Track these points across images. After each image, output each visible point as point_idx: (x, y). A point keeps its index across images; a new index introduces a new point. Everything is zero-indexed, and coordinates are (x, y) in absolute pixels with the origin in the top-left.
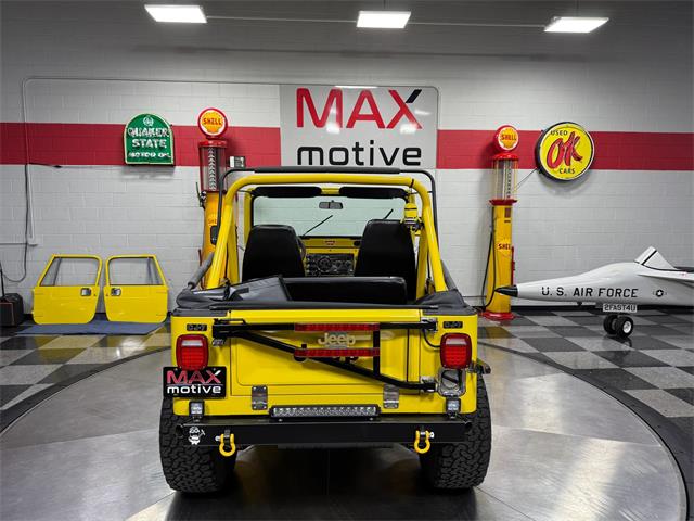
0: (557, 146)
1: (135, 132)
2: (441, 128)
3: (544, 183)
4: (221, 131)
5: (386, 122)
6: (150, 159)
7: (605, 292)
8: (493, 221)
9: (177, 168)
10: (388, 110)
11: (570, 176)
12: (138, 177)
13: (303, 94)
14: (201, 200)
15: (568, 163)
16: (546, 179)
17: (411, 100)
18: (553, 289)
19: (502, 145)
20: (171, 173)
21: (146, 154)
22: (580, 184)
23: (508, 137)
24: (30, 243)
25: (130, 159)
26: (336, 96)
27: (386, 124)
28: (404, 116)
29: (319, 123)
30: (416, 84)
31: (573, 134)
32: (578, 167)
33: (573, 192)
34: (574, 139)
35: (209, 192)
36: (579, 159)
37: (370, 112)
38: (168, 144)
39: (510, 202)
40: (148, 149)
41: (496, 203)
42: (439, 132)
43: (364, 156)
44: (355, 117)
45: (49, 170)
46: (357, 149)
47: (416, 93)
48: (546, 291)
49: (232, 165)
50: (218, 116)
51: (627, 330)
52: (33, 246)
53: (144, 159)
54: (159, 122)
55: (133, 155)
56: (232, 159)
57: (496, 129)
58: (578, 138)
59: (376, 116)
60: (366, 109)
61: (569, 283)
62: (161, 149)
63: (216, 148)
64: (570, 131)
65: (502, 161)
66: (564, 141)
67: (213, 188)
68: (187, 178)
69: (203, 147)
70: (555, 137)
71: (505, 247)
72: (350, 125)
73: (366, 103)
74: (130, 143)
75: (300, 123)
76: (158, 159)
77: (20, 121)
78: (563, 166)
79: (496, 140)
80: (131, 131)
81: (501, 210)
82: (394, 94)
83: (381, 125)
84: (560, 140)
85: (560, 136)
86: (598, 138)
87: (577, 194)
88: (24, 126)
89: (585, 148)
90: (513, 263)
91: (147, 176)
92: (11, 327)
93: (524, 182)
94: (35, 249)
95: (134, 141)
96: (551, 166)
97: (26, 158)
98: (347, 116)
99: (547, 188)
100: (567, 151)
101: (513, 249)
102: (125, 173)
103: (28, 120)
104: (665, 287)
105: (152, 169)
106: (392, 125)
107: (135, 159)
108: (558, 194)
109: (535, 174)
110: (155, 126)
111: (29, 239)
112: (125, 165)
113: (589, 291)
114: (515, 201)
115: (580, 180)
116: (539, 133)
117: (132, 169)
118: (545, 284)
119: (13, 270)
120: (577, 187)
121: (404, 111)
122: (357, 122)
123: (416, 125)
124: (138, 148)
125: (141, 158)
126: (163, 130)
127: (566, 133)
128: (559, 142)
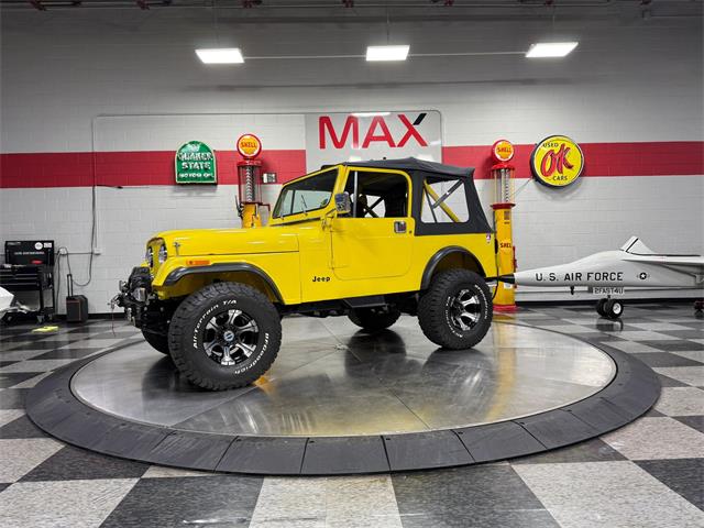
0: (549, 157)
1: (185, 157)
2: (445, 145)
3: (540, 189)
4: (256, 152)
5: (397, 142)
6: (196, 178)
7: (593, 276)
8: (495, 223)
9: (219, 186)
10: (398, 131)
11: (564, 183)
12: (186, 194)
13: (325, 121)
14: (240, 211)
15: (561, 171)
16: (543, 187)
17: (417, 122)
18: (546, 276)
19: (498, 157)
20: (214, 191)
21: (193, 175)
22: (574, 189)
23: (504, 150)
24: (96, 252)
25: (179, 179)
26: (351, 121)
29: (339, 145)
30: (421, 109)
31: (563, 146)
32: (571, 175)
33: (568, 197)
34: (564, 150)
35: (247, 203)
36: (570, 167)
37: (383, 134)
38: (212, 165)
39: (508, 206)
40: (194, 170)
41: (497, 207)
42: (443, 149)
44: (370, 138)
45: (114, 190)
47: (422, 116)
48: (539, 277)
49: (265, 181)
50: (253, 140)
51: (617, 311)
52: (98, 255)
53: (192, 178)
54: (204, 148)
55: (182, 175)
56: (265, 176)
57: (492, 144)
58: (568, 149)
59: (387, 138)
60: (379, 132)
61: (560, 270)
62: (206, 170)
63: (253, 167)
64: (560, 143)
65: (500, 170)
66: (556, 152)
67: (250, 200)
68: (228, 194)
69: (241, 166)
70: (547, 149)
71: (506, 245)
72: (366, 145)
73: (378, 127)
74: (180, 166)
75: (323, 145)
76: (204, 178)
77: (88, 149)
78: (556, 174)
79: (493, 153)
80: (181, 156)
81: (500, 212)
82: (403, 119)
83: (392, 145)
84: (552, 150)
85: (551, 148)
86: (586, 148)
87: (571, 199)
88: (93, 154)
89: (575, 158)
90: (515, 261)
91: (194, 193)
92: (79, 322)
93: (521, 190)
94: (100, 257)
95: (183, 164)
96: (545, 174)
97: (94, 181)
98: (362, 138)
99: (544, 194)
100: (559, 161)
101: (514, 249)
102: (175, 191)
103: (96, 150)
104: (647, 269)
105: (198, 187)
106: (402, 144)
107: (184, 179)
108: (554, 199)
109: (532, 182)
110: (201, 151)
111: (95, 249)
112: (175, 184)
113: (579, 276)
114: (514, 205)
115: (574, 186)
116: (532, 146)
117: (181, 188)
118: (539, 271)
119: (80, 276)
120: (571, 192)
121: (412, 132)
122: (371, 143)
123: (423, 143)
124: (186, 170)
125: (189, 178)
126: (208, 154)
127: (556, 145)
128: (551, 153)
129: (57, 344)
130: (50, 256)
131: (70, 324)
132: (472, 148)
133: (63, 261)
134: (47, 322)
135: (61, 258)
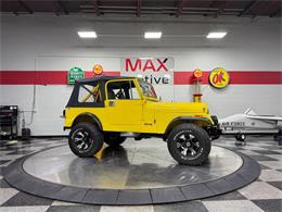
0: (216, 76)
1: (72, 73)
3: (212, 89)
4: (101, 72)
5: (156, 69)
7: (233, 124)
10: (157, 65)
11: (222, 86)
13: (128, 61)
15: (221, 82)
17: (164, 62)
19: (196, 76)
22: (225, 89)
23: (198, 73)
26: (138, 61)
28: (162, 67)
29: (133, 70)
31: (221, 72)
32: (224, 83)
33: (223, 92)
36: (224, 80)
37: (151, 66)
38: (82, 77)
41: (195, 95)
42: (174, 72)
43: (149, 81)
45: (43, 86)
46: (146, 78)
47: (166, 60)
50: (100, 67)
51: (243, 138)
54: (80, 70)
57: (193, 71)
58: (223, 73)
59: (153, 67)
60: (149, 65)
65: (196, 81)
66: (219, 74)
70: (215, 73)
72: (144, 70)
73: (149, 63)
74: (70, 77)
75: (127, 70)
78: (219, 83)
79: (194, 75)
81: (197, 98)
82: (159, 60)
83: (154, 70)
84: (217, 74)
88: (35, 72)
89: (226, 77)
92: (26, 139)
93: (205, 89)
94: (36, 113)
96: (214, 83)
98: (143, 67)
99: (214, 91)
100: (220, 78)
102: (68, 87)
103: (37, 70)
106: (158, 70)
107: (71, 82)
108: (218, 93)
109: (209, 86)
111: (34, 110)
112: (68, 84)
113: (228, 123)
114: (202, 95)
119: (27, 121)
121: (162, 65)
123: (166, 70)
124: (72, 79)
125: (73, 82)
126: (81, 73)
127: (219, 72)
129: (17, 148)
130: (16, 112)
131: (23, 140)
134: (14, 139)
135: (20, 113)
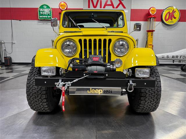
0: (168, 14)
1: (41, 10)
2: (132, 8)
4: (66, 8)
6: (46, 18)
7: (182, 57)
8: (147, 37)
10: (116, 2)
11: (172, 24)
12: (42, 24)
15: (172, 19)
16: (165, 25)
18: (165, 56)
19: (151, 13)
21: (44, 17)
22: (175, 26)
23: (153, 11)
24: (13, 43)
25: (40, 18)
27: (115, 7)
28: (121, 5)
29: (95, 7)
31: (174, 10)
32: (175, 21)
33: (172, 29)
34: (174, 12)
36: (175, 18)
37: (110, 3)
38: (50, 13)
39: (153, 31)
40: (45, 15)
41: (148, 31)
42: (131, 9)
44: (106, 5)
45: (18, 21)
48: (163, 56)
53: (44, 18)
55: (41, 17)
57: (149, 9)
58: (175, 11)
59: (112, 5)
60: (109, 3)
61: (170, 54)
62: (49, 15)
65: (151, 18)
66: (171, 12)
69: (60, 13)
70: (168, 11)
71: (150, 45)
72: (104, 7)
75: (89, 7)
76: (48, 18)
77: (9, 7)
78: (170, 20)
79: (149, 12)
80: (40, 10)
81: (150, 33)
83: (113, 7)
84: (170, 12)
85: (169, 11)
86: (182, 12)
88: (10, 8)
89: (177, 15)
91: (45, 23)
92: (8, 65)
93: (157, 26)
94: (15, 44)
95: (41, 12)
96: (166, 20)
97: (11, 18)
99: (165, 28)
100: (171, 16)
101: (153, 46)
102: (39, 22)
103: (12, 7)
105: (46, 21)
106: (117, 7)
107: (41, 18)
108: (168, 29)
109: (161, 23)
110: (47, 8)
111: (13, 41)
112: (39, 20)
113: (177, 57)
114: (154, 31)
115: (175, 25)
116: (163, 10)
117: (41, 21)
118: (163, 54)
119: (9, 50)
120: (174, 27)
121: (121, 3)
122: (106, 6)
123: (124, 7)
124: (42, 15)
125: (43, 18)
126: (49, 9)
127: (171, 10)
128: (169, 13)
131: (6, 66)
132: (141, 9)
133: (3, 45)
135: (2, 44)
